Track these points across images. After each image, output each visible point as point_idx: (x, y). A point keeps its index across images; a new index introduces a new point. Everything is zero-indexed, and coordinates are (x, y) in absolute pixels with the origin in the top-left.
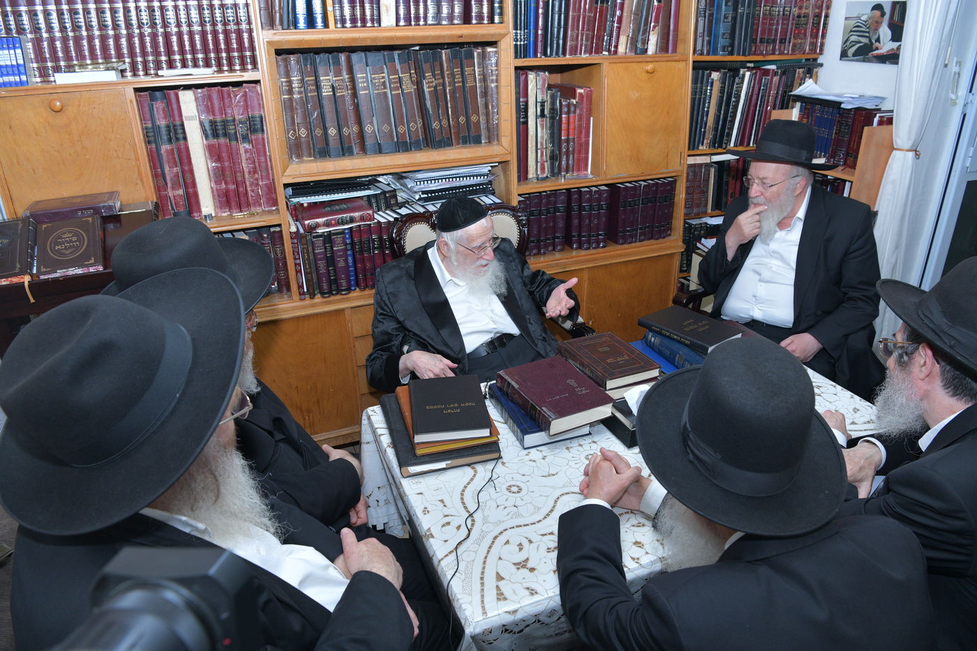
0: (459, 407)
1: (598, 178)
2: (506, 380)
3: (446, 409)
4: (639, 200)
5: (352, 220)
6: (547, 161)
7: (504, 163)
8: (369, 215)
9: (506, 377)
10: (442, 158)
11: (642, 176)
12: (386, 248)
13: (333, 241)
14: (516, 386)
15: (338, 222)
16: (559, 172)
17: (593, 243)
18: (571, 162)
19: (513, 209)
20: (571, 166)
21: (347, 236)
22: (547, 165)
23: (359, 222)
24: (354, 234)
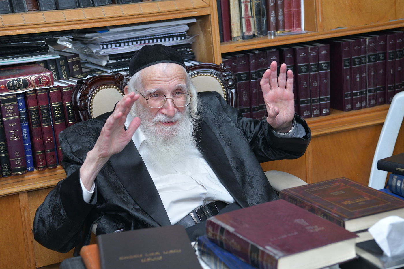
0: (162, 254)
1: (313, 33)
2: (218, 226)
3: (144, 257)
4: (365, 57)
5: (26, 84)
6: (252, 17)
7: (203, 19)
8: (47, 78)
9: (219, 223)
10: (131, 12)
11: (366, 28)
12: (70, 118)
13: (3, 110)
14: (231, 229)
15: (8, 86)
16: (268, 29)
17: (314, 109)
18: (280, 18)
19: (217, 68)
20: (281, 23)
21: (21, 104)
22: (253, 21)
23: (34, 86)
24: (29, 101)
